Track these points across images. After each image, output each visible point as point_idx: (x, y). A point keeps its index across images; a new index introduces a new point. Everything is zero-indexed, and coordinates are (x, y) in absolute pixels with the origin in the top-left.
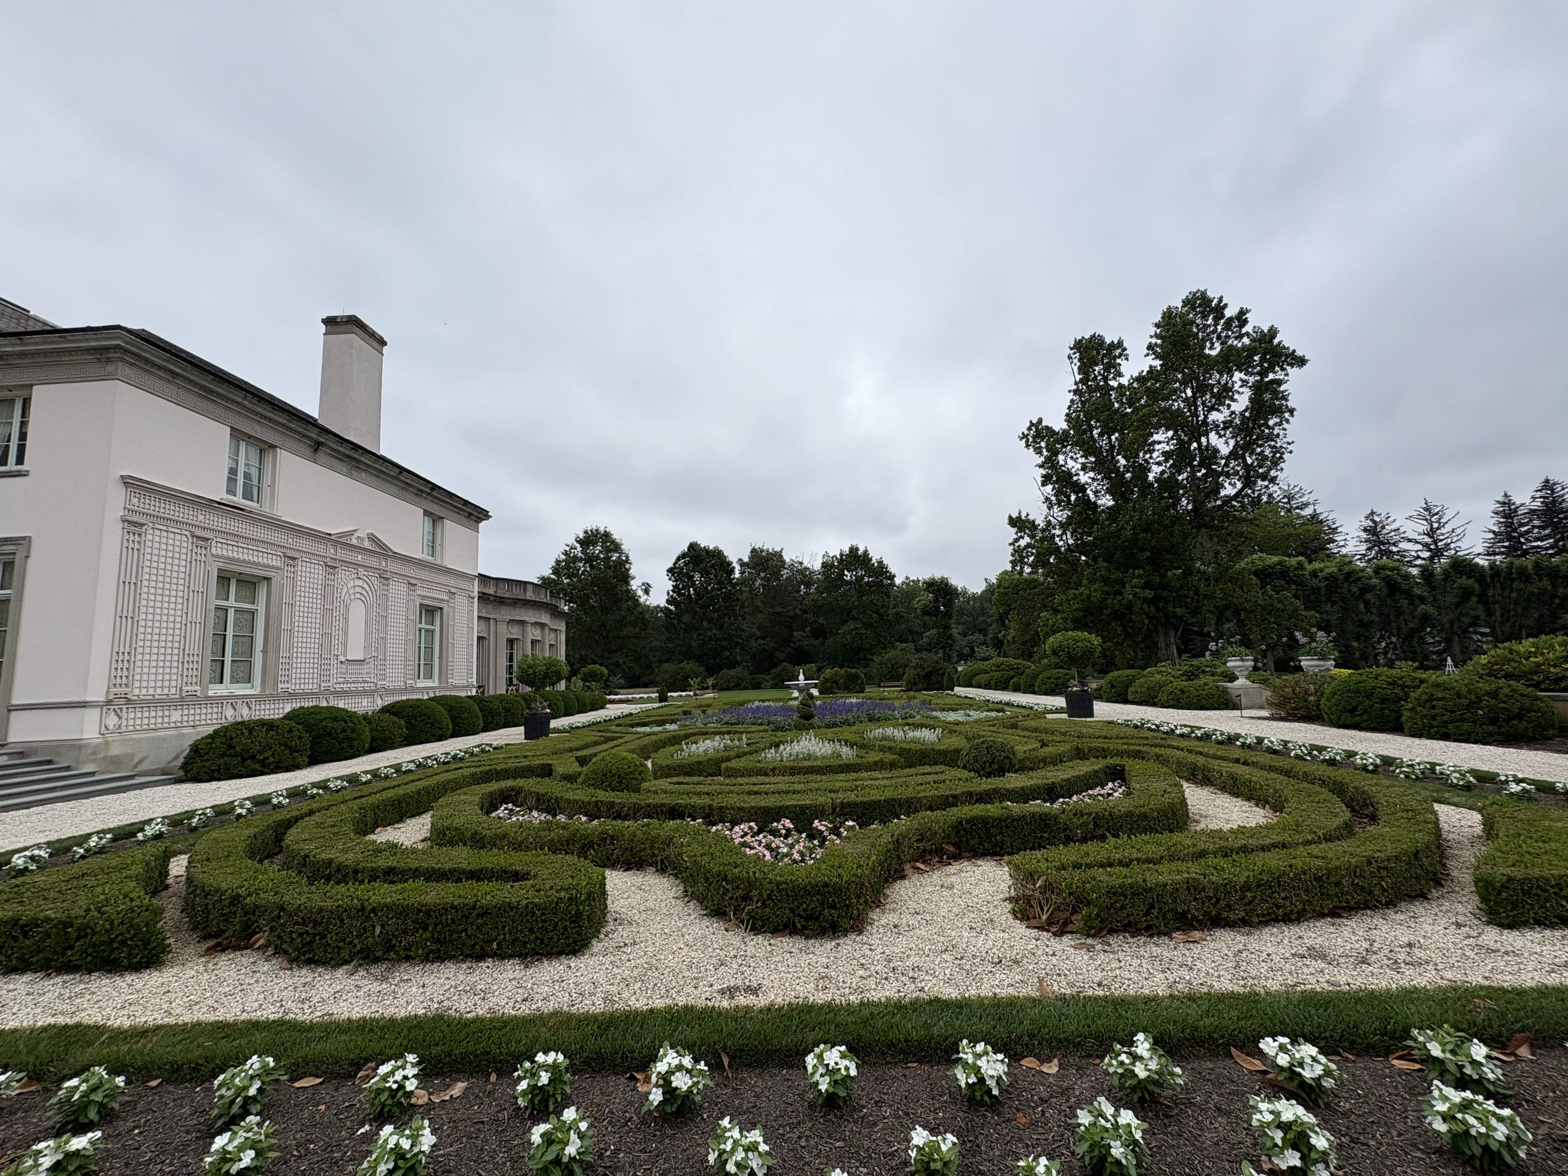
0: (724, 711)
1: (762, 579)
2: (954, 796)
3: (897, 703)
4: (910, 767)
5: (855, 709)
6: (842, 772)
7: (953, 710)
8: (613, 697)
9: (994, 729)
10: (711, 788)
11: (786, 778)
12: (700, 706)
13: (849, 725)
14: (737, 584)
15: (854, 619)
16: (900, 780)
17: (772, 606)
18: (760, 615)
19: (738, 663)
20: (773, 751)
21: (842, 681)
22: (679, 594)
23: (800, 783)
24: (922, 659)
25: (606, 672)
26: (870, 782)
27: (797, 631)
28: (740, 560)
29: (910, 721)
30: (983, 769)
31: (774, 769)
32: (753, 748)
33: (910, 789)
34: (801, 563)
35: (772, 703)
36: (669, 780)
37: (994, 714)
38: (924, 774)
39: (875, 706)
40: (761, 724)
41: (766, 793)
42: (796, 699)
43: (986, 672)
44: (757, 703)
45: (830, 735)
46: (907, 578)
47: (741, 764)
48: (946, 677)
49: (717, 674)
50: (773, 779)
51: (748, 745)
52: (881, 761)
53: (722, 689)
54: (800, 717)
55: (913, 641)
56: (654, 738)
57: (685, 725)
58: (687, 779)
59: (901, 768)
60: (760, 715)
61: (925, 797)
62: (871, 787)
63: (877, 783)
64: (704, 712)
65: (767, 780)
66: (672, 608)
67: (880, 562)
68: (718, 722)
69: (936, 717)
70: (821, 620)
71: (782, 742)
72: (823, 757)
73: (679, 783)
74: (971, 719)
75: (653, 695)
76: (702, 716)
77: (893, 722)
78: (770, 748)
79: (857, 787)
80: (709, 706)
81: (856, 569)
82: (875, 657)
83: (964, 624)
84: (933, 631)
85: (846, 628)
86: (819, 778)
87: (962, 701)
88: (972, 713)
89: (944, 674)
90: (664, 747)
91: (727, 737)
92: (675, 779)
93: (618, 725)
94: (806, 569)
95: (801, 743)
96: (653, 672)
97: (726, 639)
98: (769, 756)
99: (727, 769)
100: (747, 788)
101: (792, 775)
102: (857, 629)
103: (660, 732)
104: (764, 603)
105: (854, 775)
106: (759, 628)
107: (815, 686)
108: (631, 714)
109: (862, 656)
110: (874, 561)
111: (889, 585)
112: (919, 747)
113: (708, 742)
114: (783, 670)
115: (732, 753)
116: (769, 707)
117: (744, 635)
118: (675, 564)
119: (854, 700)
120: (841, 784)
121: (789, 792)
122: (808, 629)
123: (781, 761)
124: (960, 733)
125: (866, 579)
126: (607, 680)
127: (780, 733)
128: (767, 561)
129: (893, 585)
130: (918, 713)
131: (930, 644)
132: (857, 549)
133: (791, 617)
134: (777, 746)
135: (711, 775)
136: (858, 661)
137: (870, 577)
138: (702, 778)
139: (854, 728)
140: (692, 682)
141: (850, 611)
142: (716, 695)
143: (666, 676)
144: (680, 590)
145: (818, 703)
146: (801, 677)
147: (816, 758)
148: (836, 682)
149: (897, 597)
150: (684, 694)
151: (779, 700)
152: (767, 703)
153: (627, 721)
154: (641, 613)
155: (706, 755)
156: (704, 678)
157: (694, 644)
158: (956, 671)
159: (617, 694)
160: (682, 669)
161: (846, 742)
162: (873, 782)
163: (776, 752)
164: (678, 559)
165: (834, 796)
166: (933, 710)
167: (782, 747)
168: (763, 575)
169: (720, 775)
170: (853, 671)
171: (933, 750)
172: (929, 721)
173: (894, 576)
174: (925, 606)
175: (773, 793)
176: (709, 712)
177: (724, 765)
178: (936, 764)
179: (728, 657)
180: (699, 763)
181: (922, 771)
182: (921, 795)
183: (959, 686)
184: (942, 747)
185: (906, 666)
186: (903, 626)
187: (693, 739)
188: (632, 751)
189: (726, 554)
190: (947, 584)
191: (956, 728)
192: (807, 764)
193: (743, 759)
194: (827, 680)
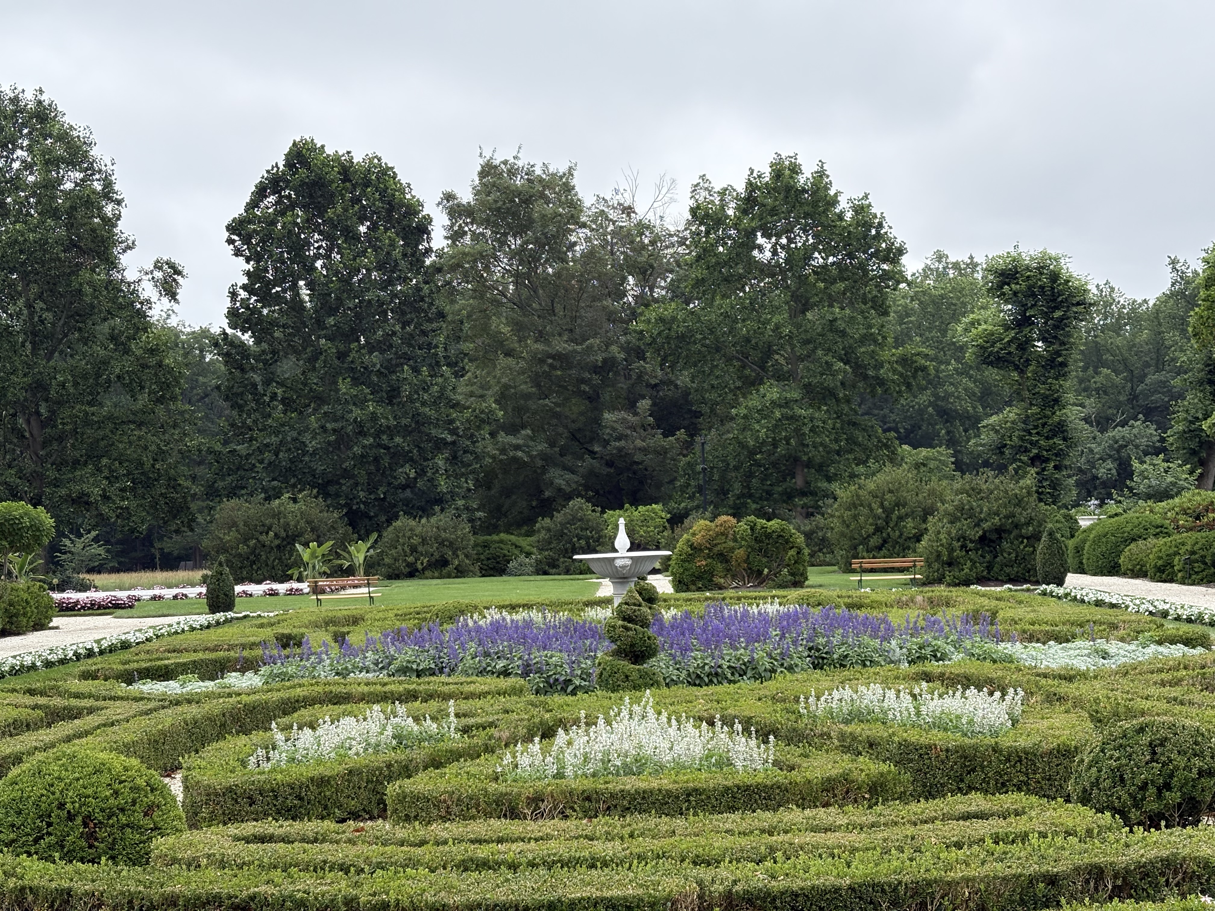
0: (399, 636)
1: (513, 254)
2: (1052, 880)
3: (896, 617)
4: (930, 795)
5: (774, 633)
6: (732, 809)
7: (1061, 639)
8: (72, 596)
9: (1176, 692)
10: (352, 851)
11: (571, 824)
12: (328, 622)
13: (758, 677)
14: (438, 269)
15: (780, 377)
16: (897, 833)
17: (541, 337)
18: (503, 361)
19: (439, 501)
20: (536, 747)
21: (740, 553)
22: (266, 298)
23: (609, 837)
24: (975, 491)
25: (48, 521)
26: (809, 838)
27: (613, 408)
28: (449, 197)
29: (934, 667)
30: (1137, 805)
31: (536, 800)
32: (479, 739)
33: (926, 860)
34: (628, 210)
35: (535, 616)
36: (233, 829)
37: (1178, 651)
38: (966, 817)
39: (833, 624)
40: (505, 673)
41: (513, 867)
42: (605, 602)
43: (1160, 531)
44: (492, 615)
45: (700, 706)
46: (940, 257)
47: (442, 785)
48: (1040, 547)
49: (379, 529)
50: (532, 827)
51: (466, 730)
52: (846, 778)
53: (394, 576)
54: (618, 653)
55: (952, 442)
56: (193, 711)
57: (284, 677)
58: (287, 827)
59: (902, 797)
60: (502, 646)
61: (967, 880)
62: (813, 850)
63: (831, 839)
64: (340, 639)
65: (514, 827)
66: (247, 338)
67: (860, 209)
68: (380, 666)
69: (1010, 659)
70: (684, 379)
71: (562, 723)
72: (679, 767)
73: (262, 839)
74: (1110, 664)
75: (192, 592)
76: (335, 650)
77: (885, 670)
78: (528, 739)
79: (772, 850)
80: (355, 621)
81: (788, 230)
82: (835, 487)
83: (1102, 391)
84: (1011, 413)
85: (754, 401)
86: (665, 823)
87: (1085, 613)
88: (1113, 647)
89: (1036, 537)
90: (220, 737)
91: (401, 709)
92: (250, 828)
93: (87, 676)
94: (642, 227)
95: (619, 727)
96: (191, 523)
97: (406, 431)
98: (524, 761)
99: (402, 798)
100: (459, 852)
101: (590, 814)
102: (787, 403)
103: (210, 696)
104: (519, 327)
105: (766, 818)
106: (502, 399)
107: (664, 568)
108: (125, 646)
109: (799, 482)
110: (843, 204)
111: (886, 276)
112: (954, 740)
113: (348, 722)
114: (574, 520)
115: (419, 755)
116: (528, 624)
117: (460, 418)
118: (253, 205)
119: (772, 608)
120: (728, 841)
121: (578, 861)
122: (644, 404)
123: (560, 775)
124: (1078, 703)
125: (818, 259)
126: (54, 548)
127: (558, 699)
128: (527, 201)
129: (898, 277)
130: (957, 645)
131: (1000, 449)
132: (795, 169)
133: (596, 369)
134: (548, 733)
135: (355, 816)
136: (789, 496)
137: (829, 251)
138: (329, 825)
139: (772, 686)
140: (306, 555)
141: (768, 352)
142: (377, 592)
143: (230, 537)
144: (268, 285)
145: (668, 615)
146: (622, 541)
147: (659, 769)
148: (723, 557)
149: (908, 312)
150: (282, 588)
151: (556, 606)
152: (520, 616)
153: (115, 663)
154: (152, 351)
155: (342, 758)
156: (342, 544)
157: (312, 445)
158: (1073, 529)
159: (84, 587)
160: (277, 515)
161: (747, 723)
162: (820, 838)
163: (545, 752)
164: (261, 192)
165: (705, 873)
166: (999, 638)
167: (561, 737)
168: (514, 243)
169: (382, 814)
170: (774, 524)
171: (996, 749)
172: (988, 669)
173: (901, 251)
174: (990, 339)
175: (532, 865)
176: (356, 638)
177: (392, 789)
178: (1003, 787)
179: (409, 485)
180: (322, 782)
181: (962, 808)
182: (956, 874)
183: (1081, 571)
184: (1023, 742)
185: (928, 512)
186: (924, 398)
187: (305, 714)
188: (127, 749)
189: (403, 178)
190: (1055, 276)
191: (1065, 688)
192: (631, 784)
193: (450, 770)
194: (695, 549)
